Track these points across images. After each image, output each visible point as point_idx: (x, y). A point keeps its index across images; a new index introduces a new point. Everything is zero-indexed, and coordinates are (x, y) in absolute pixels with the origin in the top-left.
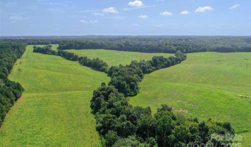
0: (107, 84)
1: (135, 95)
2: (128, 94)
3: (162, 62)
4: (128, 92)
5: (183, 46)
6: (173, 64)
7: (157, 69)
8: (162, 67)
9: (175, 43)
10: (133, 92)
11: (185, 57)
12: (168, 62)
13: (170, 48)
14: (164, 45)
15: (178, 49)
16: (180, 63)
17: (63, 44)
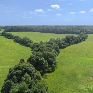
0: (26, 61)
1: (53, 71)
2: (46, 70)
3: (73, 39)
4: (46, 68)
5: (83, 30)
6: (80, 42)
7: (70, 45)
8: (73, 44)
9: (78, 28)
10: (51, 68)
11: (87, 36)
12: (78, 40)
13: (76, 31)
14: (71, 29)
15: (81, 32)
16: (84, 40)
17: (6, 29)
